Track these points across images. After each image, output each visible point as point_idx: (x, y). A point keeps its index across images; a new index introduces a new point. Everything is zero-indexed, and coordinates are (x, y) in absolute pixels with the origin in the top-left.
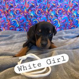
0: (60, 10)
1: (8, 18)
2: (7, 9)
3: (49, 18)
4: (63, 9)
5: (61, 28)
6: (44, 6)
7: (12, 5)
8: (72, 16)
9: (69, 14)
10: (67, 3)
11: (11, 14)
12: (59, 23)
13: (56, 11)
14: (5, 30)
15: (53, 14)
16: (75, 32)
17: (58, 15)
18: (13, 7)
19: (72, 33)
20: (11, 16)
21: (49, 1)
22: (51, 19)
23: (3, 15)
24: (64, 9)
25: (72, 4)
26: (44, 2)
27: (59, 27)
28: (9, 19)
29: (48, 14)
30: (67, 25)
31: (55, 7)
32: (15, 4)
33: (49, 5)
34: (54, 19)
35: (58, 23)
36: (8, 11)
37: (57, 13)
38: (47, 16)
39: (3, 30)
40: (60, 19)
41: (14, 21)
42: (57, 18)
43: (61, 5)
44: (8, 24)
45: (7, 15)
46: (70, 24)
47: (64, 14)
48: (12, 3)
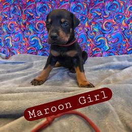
0: (109, 23)
1: (26, 34)
2: (24, 21)
3: (91, 36)
4: (114, 21)
5: (110, 52)
7: (32, 15)
9: (124, 29)
11: (31, 29)
12: (106, 44)
13: (102, 25)
14: (20, 53)
15: (96, 30)
18: (33, 19)
20: (30, 32)
21: (90, 9)
22: (94, 37)
23: (17, 30)
27: (106, 51)
28: (26, 37)
29: (88, 30)
30: (120, 47)
31: (101, 18)
32: (36, 13)
34: (99, 38)
35: (104, 43)
36: (25, 24)
37: (104, 28)
38: (87, 32)
39: (17, 54)
42: (104, 36)
43: (110, 14)
44: (25, 45)
48: (31, 11)
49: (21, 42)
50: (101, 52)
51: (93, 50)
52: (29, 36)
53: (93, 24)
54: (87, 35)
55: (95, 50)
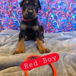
0: (60, 13)
1: (11, 17)
2: (10, 10)
3: (49, 20)
4: (62, 12)
5: (60, 30)
6: (45, 9)
7: (15, 6)
8: (70, 18)
9: (68, 17)
10: (66, 6)
11: (14, 15)
12: (58, 25)
13: (56, 13)
15: (52, 16)
17: (57, 17)
18: (16, 8)
20: (14, 16)
21: (50, 4)
22: (51, 20)
25: (72, 8)
27: (58, 29)
28: (11, 19)
29: (48, 16)
30: (65, 27)
31: (55, 10)
32: (18, 5)
33: (49, 7)
34: (54, 21)
36: (11, 12)
37: (57, 16)
38: (47, 18)
39: (6, 29)
40: (59, 21)
42: (57, 20)
43: (60, 8)
44: (11, 24)
45: (10, 15)
46: (69, 26)
47: (63, 17)
48: (15, 4)
49: (8, 22)
50: (54, 29)
51: (50, 28)
52: (12, 19)
53: (50, 13)
54: (47, 19)
55: (51, 28)
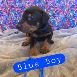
16: (71, 31)
19: (68, 32)
24: (61, 9)
26: (42, 3)
41: (16, 20)
